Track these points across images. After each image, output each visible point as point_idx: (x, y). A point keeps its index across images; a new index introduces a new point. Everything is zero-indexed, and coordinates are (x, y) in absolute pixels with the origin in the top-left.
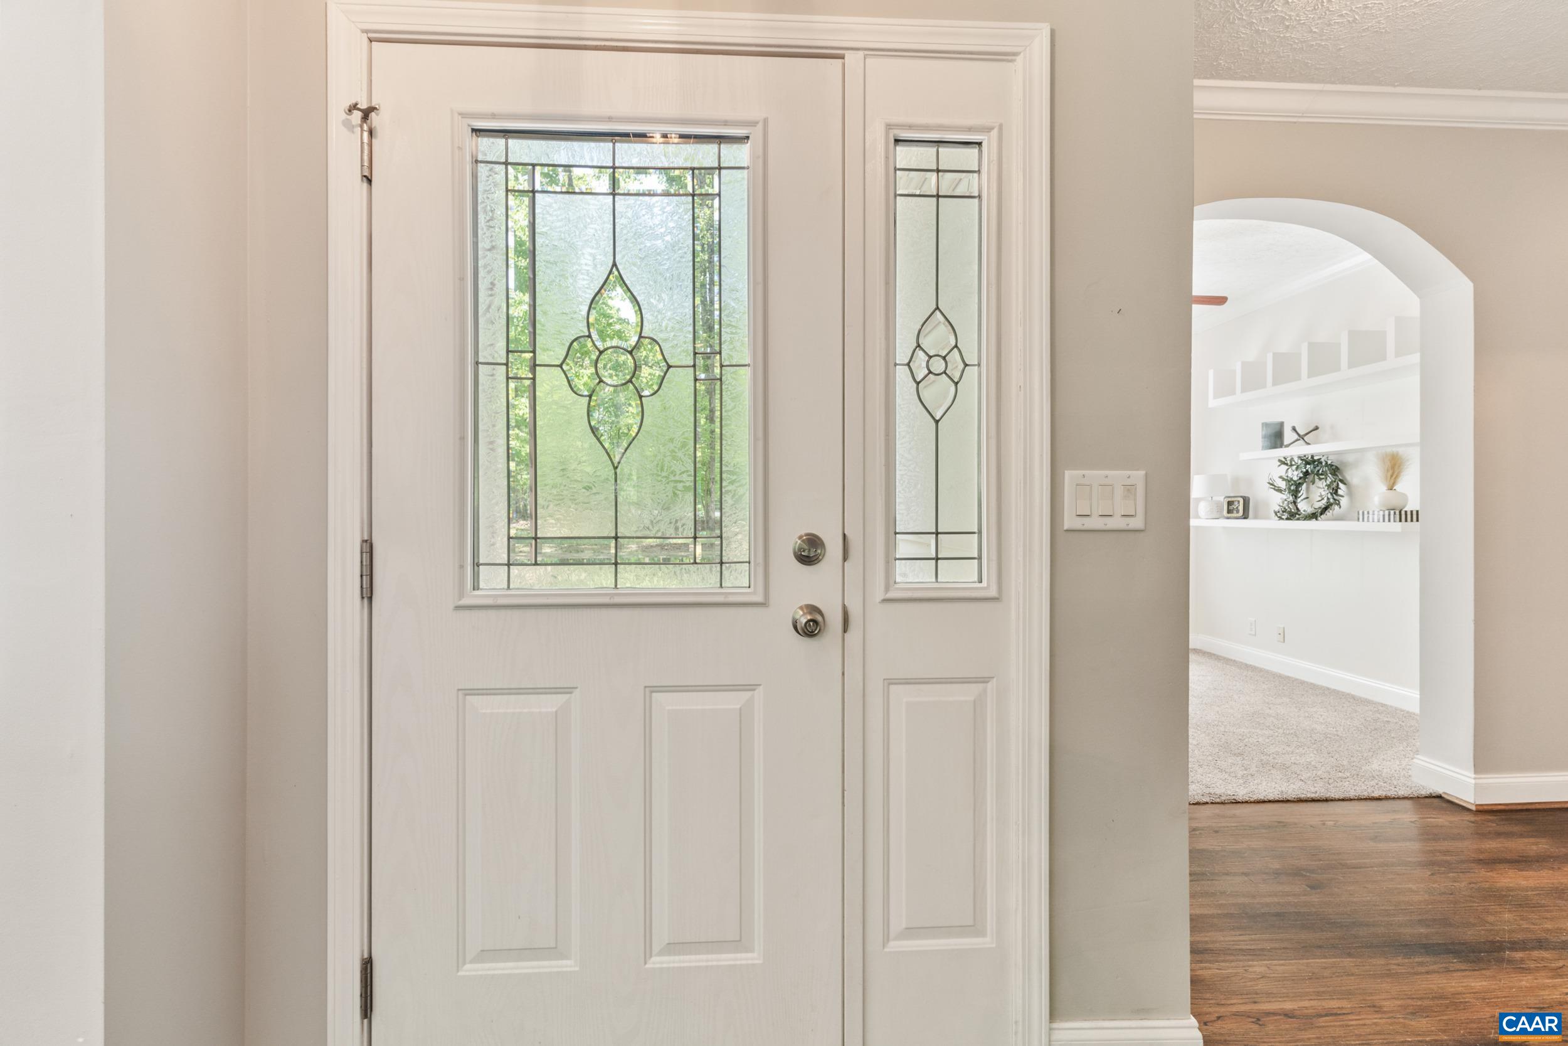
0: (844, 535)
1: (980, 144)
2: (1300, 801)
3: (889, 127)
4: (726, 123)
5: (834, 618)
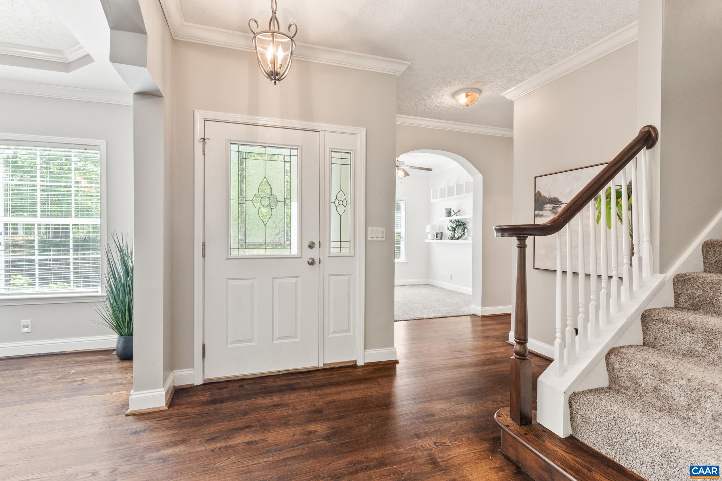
0: (319, 242)
1: (350, 153)
2: (440, 318)
3: (330, 148)
4: (292, 146)
5: (317, 261)
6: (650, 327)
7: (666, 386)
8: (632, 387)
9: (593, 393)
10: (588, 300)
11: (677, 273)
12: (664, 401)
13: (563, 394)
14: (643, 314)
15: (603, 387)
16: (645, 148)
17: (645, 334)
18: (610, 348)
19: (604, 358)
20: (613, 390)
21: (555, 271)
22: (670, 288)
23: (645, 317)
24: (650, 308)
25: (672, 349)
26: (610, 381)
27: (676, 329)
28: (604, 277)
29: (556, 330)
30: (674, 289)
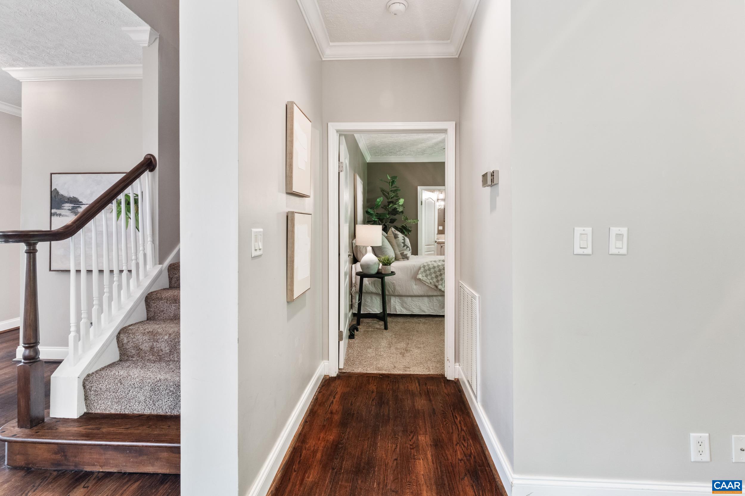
6: (151, 305)
7: (157, 344)
8: (137, 353)
9: (105, 369)
10: (101, 293)
11: (170, 263)
12: (157, 355)
13: (77, 379)
14: (147, 297)
15: (114, 362)
16: (148, 170)
17: (148, 311)
18: (120, 329)
19: (116, 338)
20: (123, 361)
21: (69, 271)
22: (166, 274)
23: (148, 298)
24: (152, 291)
25: (165, 317)
26: (121, 355)
27: (167, 302)
28: (116, 272)
29: (71, 325)
30: (169, 275)
